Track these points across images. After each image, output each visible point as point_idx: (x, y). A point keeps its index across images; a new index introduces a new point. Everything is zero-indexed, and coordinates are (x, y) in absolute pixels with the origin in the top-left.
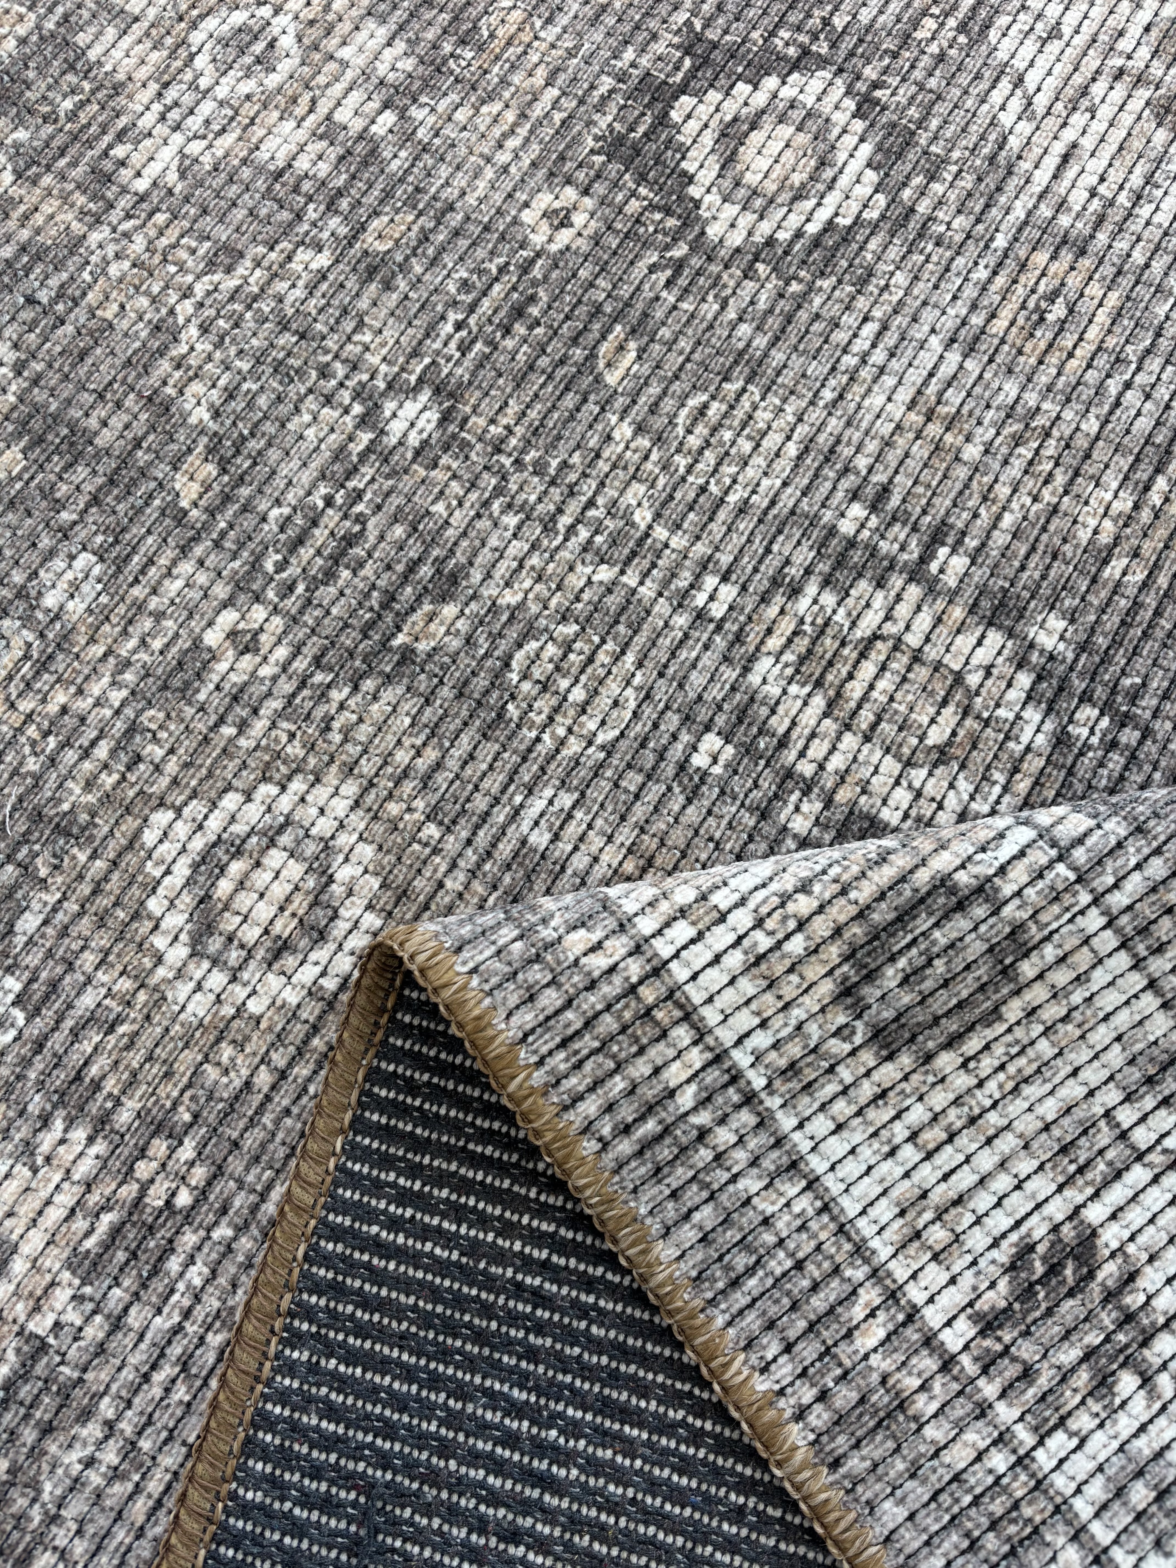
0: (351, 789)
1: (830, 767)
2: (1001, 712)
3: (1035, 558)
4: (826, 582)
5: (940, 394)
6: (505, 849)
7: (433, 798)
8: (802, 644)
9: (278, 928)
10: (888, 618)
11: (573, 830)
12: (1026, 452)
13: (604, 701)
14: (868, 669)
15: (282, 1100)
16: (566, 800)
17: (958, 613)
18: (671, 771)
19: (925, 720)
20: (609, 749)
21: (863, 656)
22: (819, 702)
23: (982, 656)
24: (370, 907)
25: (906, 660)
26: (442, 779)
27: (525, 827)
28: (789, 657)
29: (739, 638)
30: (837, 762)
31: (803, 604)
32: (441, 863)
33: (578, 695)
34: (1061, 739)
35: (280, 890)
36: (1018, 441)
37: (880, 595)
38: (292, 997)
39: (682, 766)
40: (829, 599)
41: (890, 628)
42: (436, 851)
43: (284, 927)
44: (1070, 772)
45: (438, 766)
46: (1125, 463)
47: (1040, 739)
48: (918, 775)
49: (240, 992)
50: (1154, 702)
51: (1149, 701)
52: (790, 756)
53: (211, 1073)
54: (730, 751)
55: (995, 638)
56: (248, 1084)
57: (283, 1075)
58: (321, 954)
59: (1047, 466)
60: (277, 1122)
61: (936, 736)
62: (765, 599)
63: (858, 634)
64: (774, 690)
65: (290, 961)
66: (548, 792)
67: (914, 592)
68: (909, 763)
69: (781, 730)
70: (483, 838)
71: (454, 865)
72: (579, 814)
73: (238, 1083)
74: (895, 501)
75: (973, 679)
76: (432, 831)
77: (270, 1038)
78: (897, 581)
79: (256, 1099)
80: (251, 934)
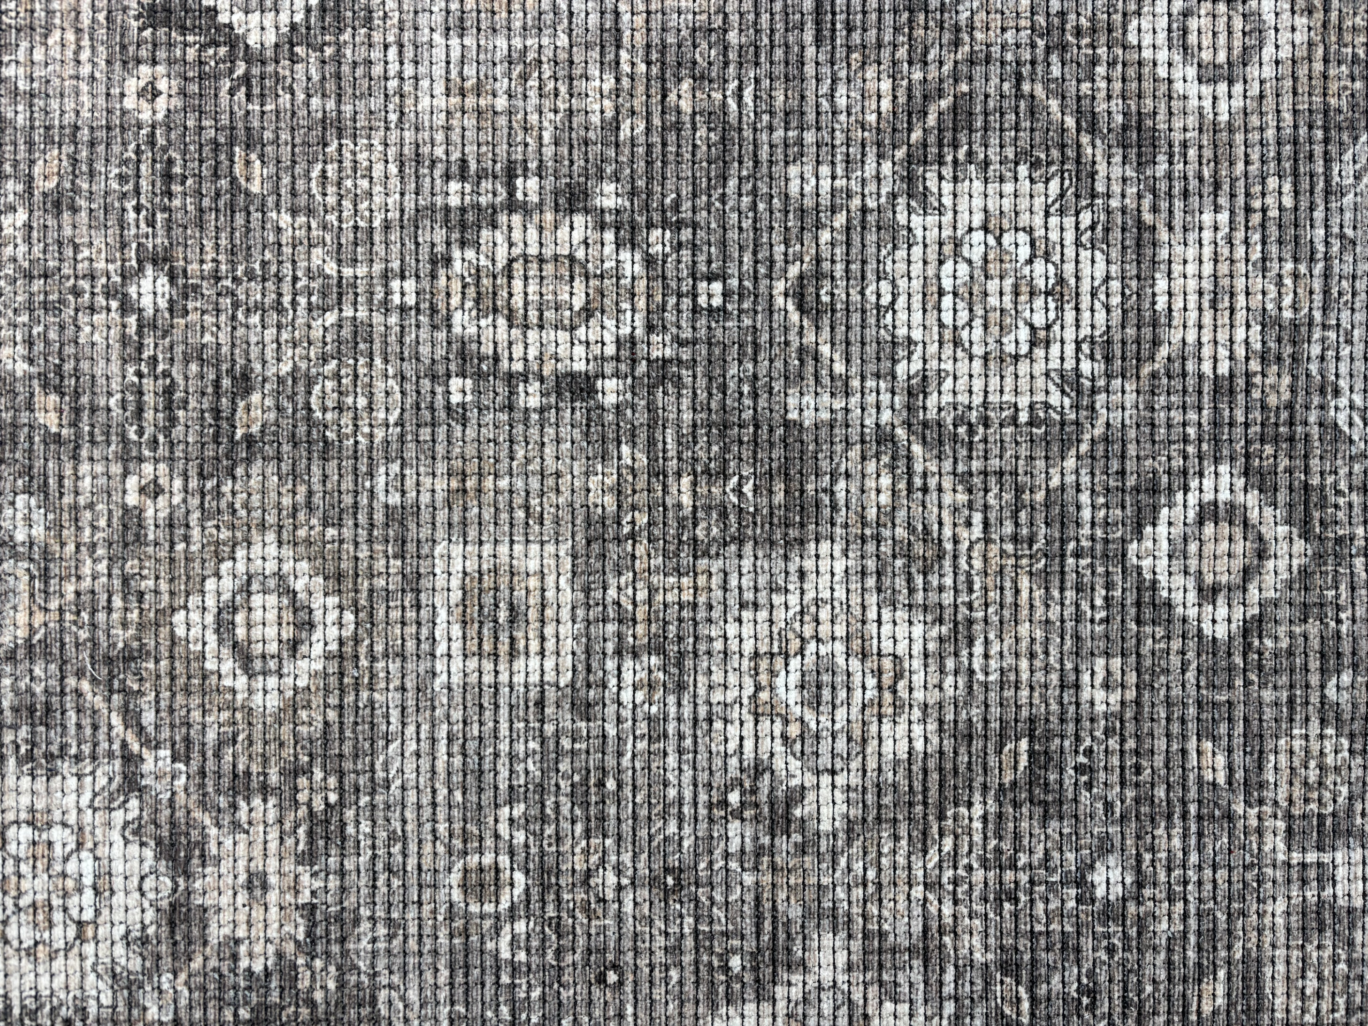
0: (271, 537)
1: (530, 357)
2: (607, 265)
3: (575, 152)
4: (463, 244)
5: (461, 73)
6: (379, 517)
7: (320, 513)
8: (471, 291)
9: (285, 636)
10: (511, 245)
11: (410, 483)
12: (533, 83)
13: (380, 396)
14: (518, 284)
15: (349, 719)
16: (395, 468)
17: (549, 217)
18: (443, 415)
19: (566, 297)
20: (400, 423)
21: (510, 277)
22: (502, 322)
23: (578, 236)
24: (326, 594)
25: (535, 266)
26: (317, 499)
27: (382, 497)
28: (469, 304)
29: (433, 310)
30: (533, 352)
31: (457, 266)
32: (349, 547)
33: (362, 402)
34: (649, 261)
35: (271, 616)
36: (524, 77)
37: (498, 233)
38: (318, 666)
39: (448, 407)
40: (470, 254)
41: (516, 251)
42: (341, 542)
43: (288, 633)
44: (664, 278)
45: (310, 493)
46: (595, 54)
47: (637, 268)
48: (581, 332)
49: (289, 681)
50: (689, 204)
51: (686, 206)
52: (504, 364)
53: (303, 730)
54: (469, 382)
55: (579, 219)
56: (326, 723)
57: (341, 707)
58: (318, 634)
59: (551, 85)
60: (354, 731)
61: (578, 303)
62: (434, 276)
63: (500, 266)
64: (473, 330)
65: (304, 649)
66: (382, 470)
67: (517, 219)
68: (573, 328)
69: (491, 352)
70: (362, 519)
71: (356, 544)
72: (407, 472)
73: (320, 726)
74: (473, 166)
75: (580, 254)
76: (331, 532)
77: (321, 693)
78: (503, 218)
79: (336, 728)
80: (273, 648)
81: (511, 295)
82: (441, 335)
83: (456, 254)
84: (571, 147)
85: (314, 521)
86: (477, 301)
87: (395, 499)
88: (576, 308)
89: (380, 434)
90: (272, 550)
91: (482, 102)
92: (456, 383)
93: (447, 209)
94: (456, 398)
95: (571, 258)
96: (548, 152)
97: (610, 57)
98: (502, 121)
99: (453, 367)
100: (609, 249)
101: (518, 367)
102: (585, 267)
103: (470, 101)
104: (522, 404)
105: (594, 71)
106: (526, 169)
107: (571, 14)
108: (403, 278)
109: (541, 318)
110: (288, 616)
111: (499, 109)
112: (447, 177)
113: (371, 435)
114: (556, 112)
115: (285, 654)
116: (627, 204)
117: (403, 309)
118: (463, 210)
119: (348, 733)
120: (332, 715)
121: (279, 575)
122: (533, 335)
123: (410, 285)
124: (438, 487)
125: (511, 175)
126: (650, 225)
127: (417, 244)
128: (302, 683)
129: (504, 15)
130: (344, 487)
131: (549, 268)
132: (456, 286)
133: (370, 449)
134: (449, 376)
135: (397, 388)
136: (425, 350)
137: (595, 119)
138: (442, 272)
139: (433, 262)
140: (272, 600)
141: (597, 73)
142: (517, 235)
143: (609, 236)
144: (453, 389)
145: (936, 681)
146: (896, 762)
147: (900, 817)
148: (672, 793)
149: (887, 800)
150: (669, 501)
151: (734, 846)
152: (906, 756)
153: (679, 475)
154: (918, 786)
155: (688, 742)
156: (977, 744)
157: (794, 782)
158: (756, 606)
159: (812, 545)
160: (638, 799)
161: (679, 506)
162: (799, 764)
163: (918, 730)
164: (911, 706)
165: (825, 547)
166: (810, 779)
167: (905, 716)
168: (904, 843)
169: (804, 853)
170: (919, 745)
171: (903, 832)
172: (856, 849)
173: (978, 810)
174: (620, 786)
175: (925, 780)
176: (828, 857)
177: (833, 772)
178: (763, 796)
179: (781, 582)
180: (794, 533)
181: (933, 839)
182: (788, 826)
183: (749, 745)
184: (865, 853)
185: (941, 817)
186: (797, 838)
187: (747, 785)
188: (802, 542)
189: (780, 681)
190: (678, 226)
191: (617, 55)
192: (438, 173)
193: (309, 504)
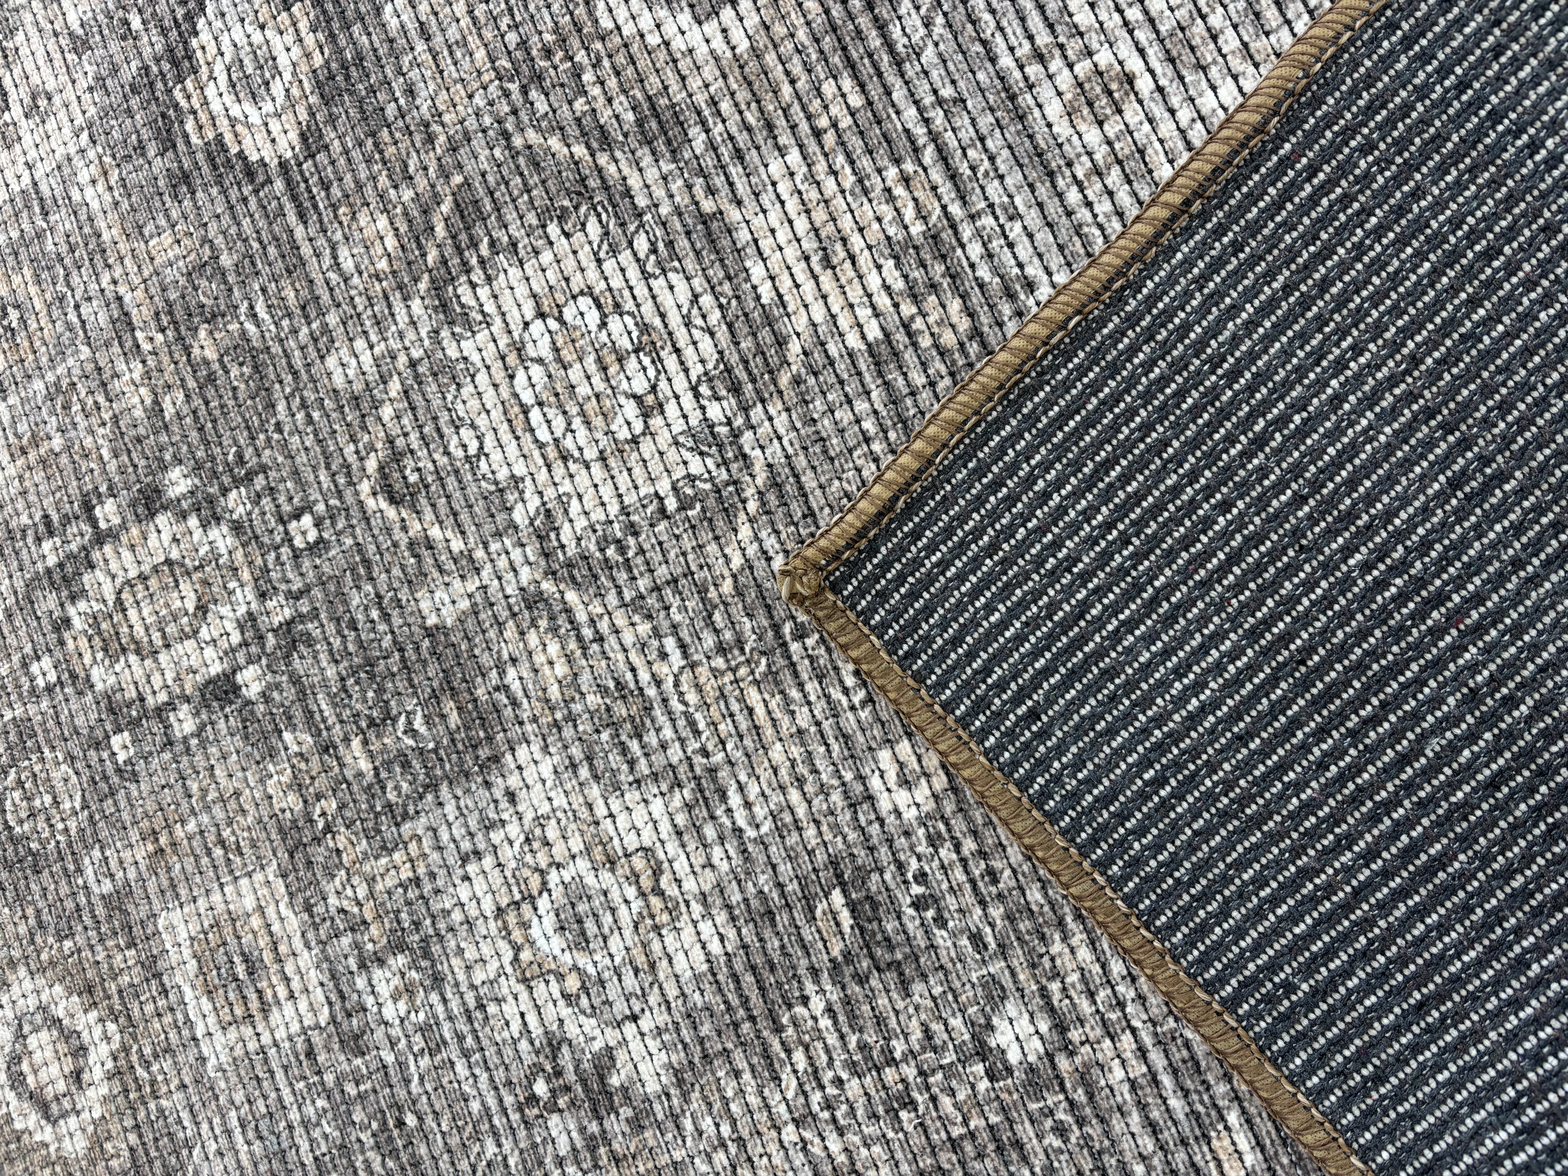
81: (131, 627)
82: (89, 698)
83: (72, 611)
84: (129, 452)
85: (51, 940)
86: (105, 650)
87: (107, 887)
88: (191, 611)
89: (72, 825)
90: (28, 985)
91: (42, 451)
92: (116, 741)
93: (48, 571)
94: (121, 757)
95: (168, 562)
96: (112, 467)
97: (129, 344)
98: (64, 460)
99: (109, 727)
100: (198, 534)
101: (163, 697)
102: (183, 565)
103: (32, 456)
104: (178, 735)
105: (121, 366)
106: (99, 495)
107: (83, 322)
108: (38, 658)
109: (164, 637)
110: (62, 1048)
111: (57, 449)
112: (39, 540)
113: (66, 830)
114: (104, 424)
115: (73, 1089)
116: (197, 481)
117: (49, 689)
118: (61, 565)
119: (153, 1153)
120: (133, 1138)
121: (43, 1008)
122: (163, 657)
123: (46, 662)
124: (139, 858)
125: (88, 508)
126: (225, 491)
127: (38, 618)
128: (97, 1115)
129: (31, 357)
130: (62, 893)
131: (153, 582)
132: (83, 643)
133: (70, 845)
134: (108, 737)
135: (71, 771)
136: (80, 721)
137: (138, 413)
138: (66, 635)
139: (57, 629)
140: (44, 1035)
141: (124, 367)
142: (114, 566)
143: (193, 522)
144: (116, 749)
145: (702, 860)
146: (697, 978)
147: (730, 1046)
148: (475, 1106)
149: (706, 1029)
150: (349, 774)
151: (563, 1148)
152: (705, 967)
153: (347, 740)
154: (734, 1001)
155: (469, 1041)
156: (782, 919)
157: (597, 1045)
158: (478, 854)
159: (509, 757)
160: (445, 1128)
161: (360, 775)
162: (593, 1021)
163: (706, 928)
164: (687, 903)
165: (522, 752)
166: (612, 1036)
167: (685, 917)
168: (747, 1076)
169: (642, 1128)
170: (715, 947)
171: (741, 1064)
172: (696, 1103)
173: (817, 1005)
174: (420, 1119)
175: (739, 988)
176: (670, 1125)
177: (634, 1018)
178: (570, 1076)
179: (492, 815)
180: (484, 753)
181: (781, 1060)
182: (612, 1102)
183: (532, 1019)
184: (710, 1105)
185: (778, 1029)
186: (626, 1112)
187: (548, 1068)
188: (496, 759)
189: (535, 932)
190: (249, 477)
191: (135, 339)
192: (30, 540)
193: (41, 925)
